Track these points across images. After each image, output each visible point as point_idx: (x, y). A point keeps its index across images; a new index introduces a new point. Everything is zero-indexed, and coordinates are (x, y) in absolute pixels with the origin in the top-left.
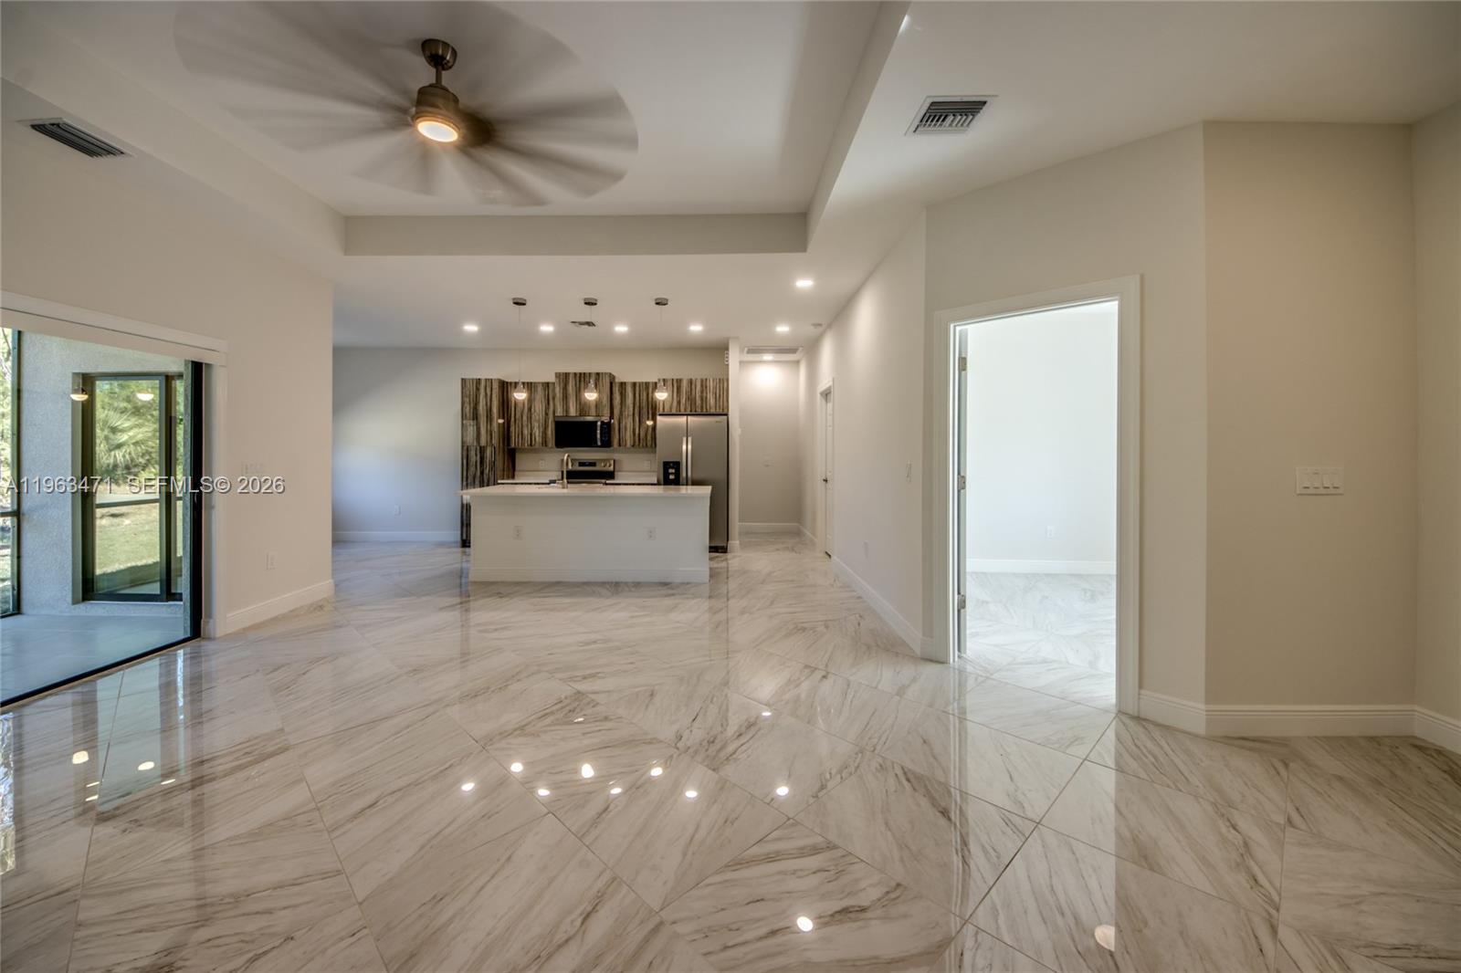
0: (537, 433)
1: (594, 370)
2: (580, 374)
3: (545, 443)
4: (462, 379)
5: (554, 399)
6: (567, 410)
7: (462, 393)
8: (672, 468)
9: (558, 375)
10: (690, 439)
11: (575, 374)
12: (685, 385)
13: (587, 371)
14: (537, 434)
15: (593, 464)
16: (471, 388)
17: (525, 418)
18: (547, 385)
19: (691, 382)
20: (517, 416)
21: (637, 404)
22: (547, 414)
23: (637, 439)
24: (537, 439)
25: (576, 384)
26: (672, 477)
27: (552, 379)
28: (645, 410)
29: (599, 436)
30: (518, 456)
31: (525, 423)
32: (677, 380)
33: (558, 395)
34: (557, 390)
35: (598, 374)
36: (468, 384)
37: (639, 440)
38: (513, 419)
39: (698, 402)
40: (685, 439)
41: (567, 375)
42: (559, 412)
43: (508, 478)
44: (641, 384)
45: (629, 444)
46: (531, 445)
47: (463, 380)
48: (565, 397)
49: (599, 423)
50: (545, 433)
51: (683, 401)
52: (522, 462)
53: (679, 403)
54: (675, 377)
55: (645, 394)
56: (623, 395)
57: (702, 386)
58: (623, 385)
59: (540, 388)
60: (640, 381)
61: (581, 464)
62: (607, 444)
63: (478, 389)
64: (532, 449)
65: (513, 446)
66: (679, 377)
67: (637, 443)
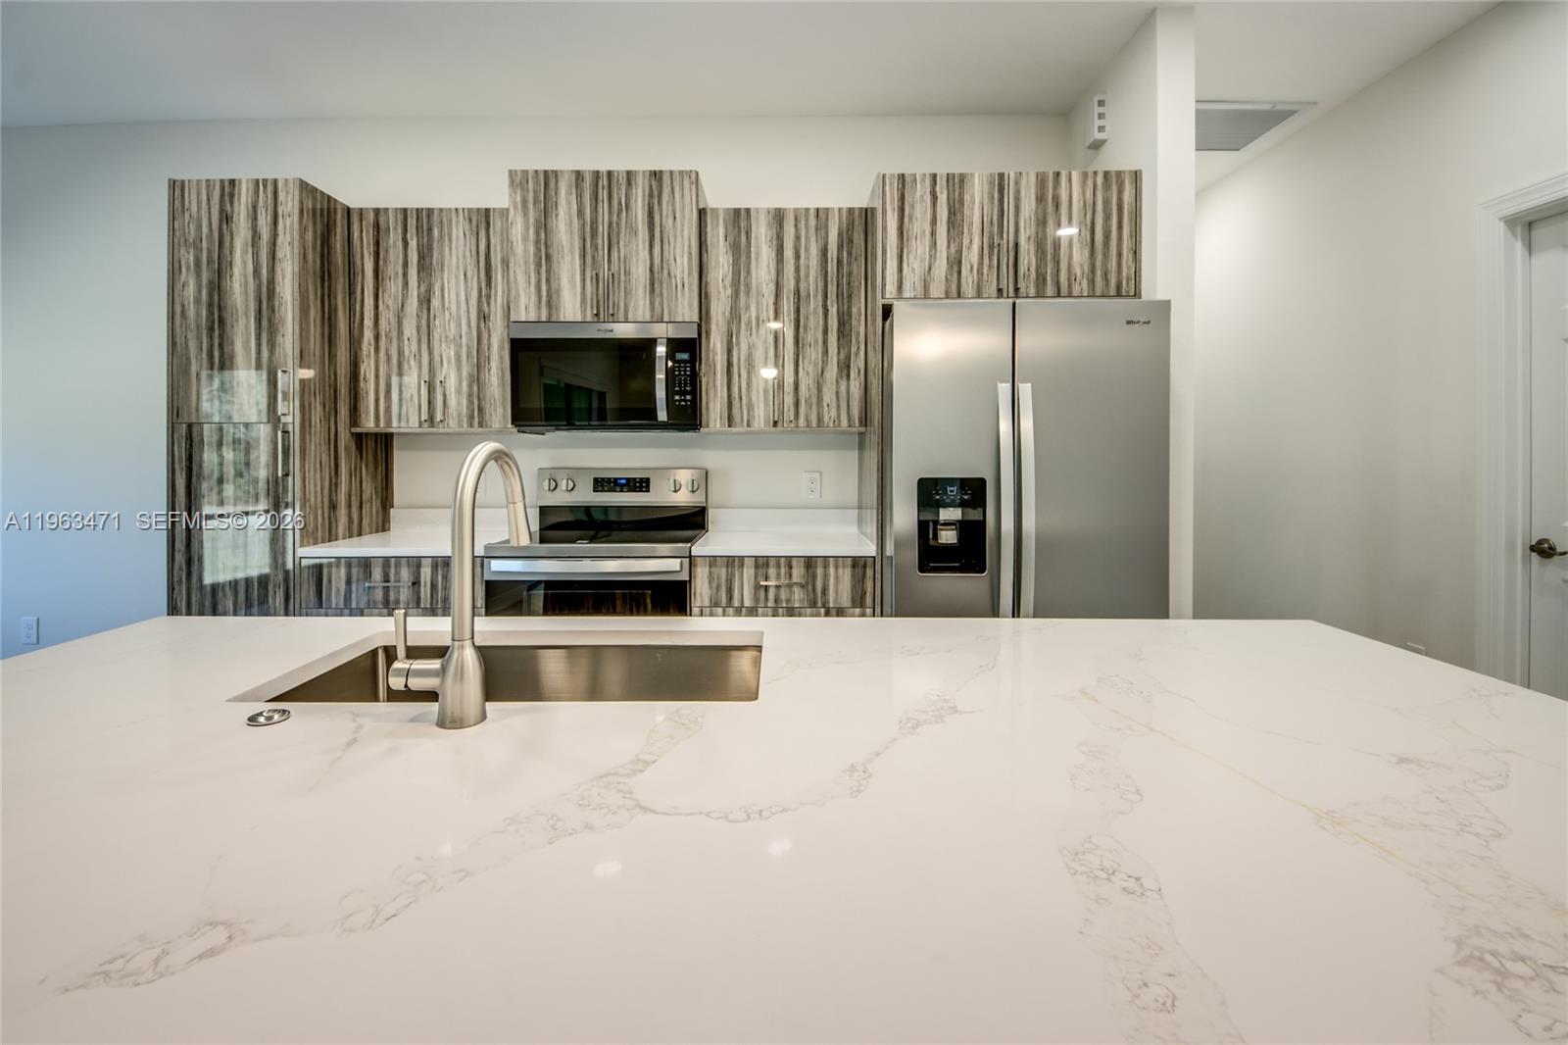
0: (453, 379)
1: (642, 164)
2: (597, 174)
3: (478, 414)
4: (173, 184)
5: (506, 263)
6: (550, 299)
7: (172, 230)
8: (952, 505)
9: (518, 180)
10: (1025, 390)
11: (579, 175)
12: (977, 194)
13: (619, 165)
14: (452, 383)
15: (641, 485)
16: (202, 212)
17: (409, 329)
18: (483, 219)
19: (1000, 183)
20: (383, 322)
21: (789, 284)
22: (484, 317)
23: (789, 400)
24: (452, 401)
25: (580, 213)
26: (948, 537)
27: (497, 196)
28: (814, 305)
29: (661, 393)
30: (399, 457)
31: (410, 348)
32: (949, 178)
33: (519, 248)
34: (517, 230)
35: (656, 175)
36: (191, 199)
37: (797, 404)
38: (368, 335)
39: (1028, 259)
40: (1004, 389)
41: (548, 178)
42: (527, 309)
43: (356, 531)
44: (799, 215)
45: (761, 415)
46: (431, 419)
47: (177, 188)
48: (545, 257)
49: (661, 350)
50: (477, 380)
51: (971, 257)
52: (409, 473)
53: (956, 263)
54: (942, 171)
55: (814, 251)
56: (740, 251)
57: (1041, 199)
58: (739, 218)
59: (459, 230)
60: (802, 204)
61: (601, 484)
62: (687, 417)
63: (226, 218)
64: (433, 434)
65: (369, 424)
66: (956, 170)
67: (789, 414)
